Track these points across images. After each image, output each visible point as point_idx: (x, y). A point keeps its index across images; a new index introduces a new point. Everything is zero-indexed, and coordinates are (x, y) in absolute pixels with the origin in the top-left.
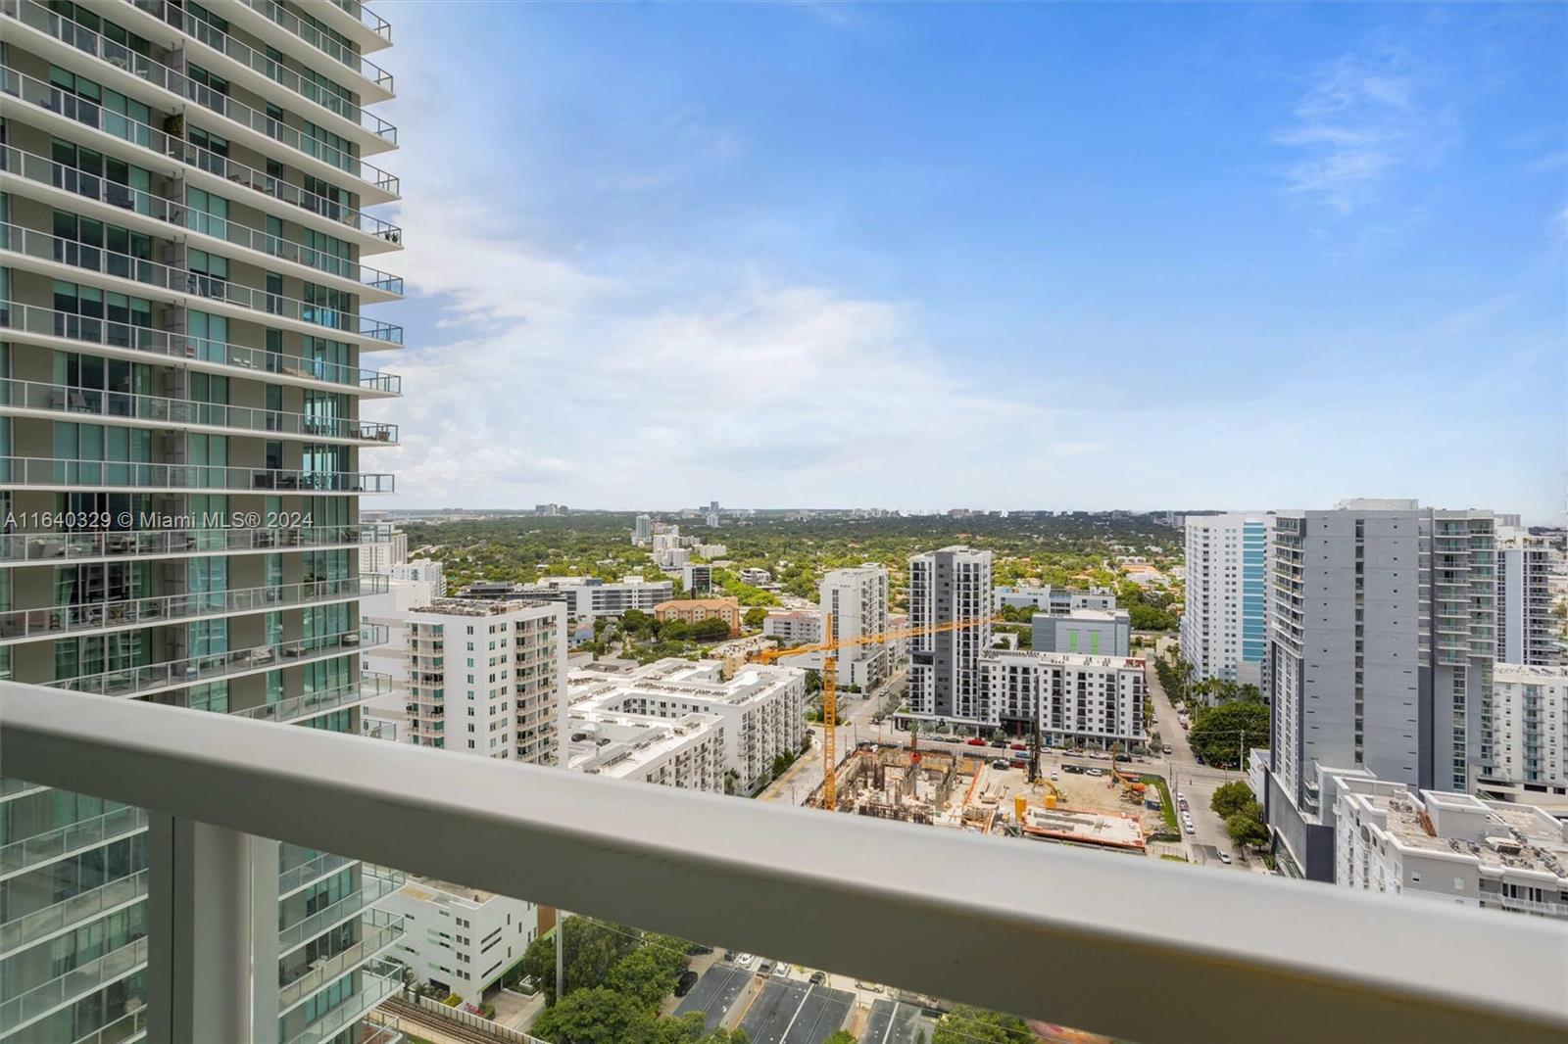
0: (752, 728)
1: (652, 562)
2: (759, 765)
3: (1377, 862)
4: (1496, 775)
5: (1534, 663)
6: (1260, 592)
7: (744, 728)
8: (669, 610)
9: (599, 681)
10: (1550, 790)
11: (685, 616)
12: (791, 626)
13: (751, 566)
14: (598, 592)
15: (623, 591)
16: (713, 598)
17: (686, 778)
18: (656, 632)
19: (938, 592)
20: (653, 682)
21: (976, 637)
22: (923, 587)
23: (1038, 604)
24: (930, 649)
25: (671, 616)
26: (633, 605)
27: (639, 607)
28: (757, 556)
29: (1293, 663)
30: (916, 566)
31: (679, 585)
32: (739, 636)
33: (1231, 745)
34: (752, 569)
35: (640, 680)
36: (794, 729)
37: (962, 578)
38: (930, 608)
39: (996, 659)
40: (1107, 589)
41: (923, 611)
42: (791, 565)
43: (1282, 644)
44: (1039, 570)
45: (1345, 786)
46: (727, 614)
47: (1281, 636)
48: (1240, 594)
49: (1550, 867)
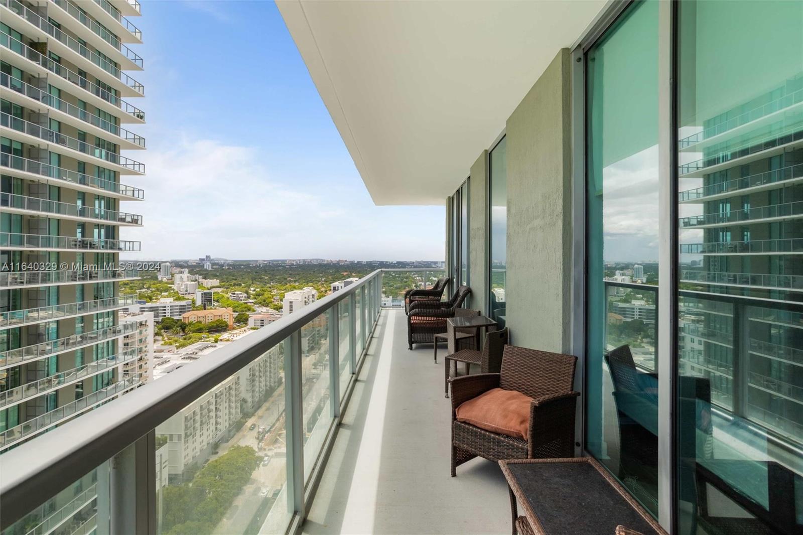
0: (254, 375)
1: (174, 290)
2: (257, 395)
7: (250, 375)
8: (191, 316)
9: (158, 358)
11: (201, 319)
12: (264, 322)
13: (235, 291)
14: (144, 308)
15: (160, 307)
16: (215, 309)
17: (220, 405)
18: (183, 329)
20: (193, 356)
25: (193, 320)
26: (167, 314)
27: (171, 315)
28: (237, 285)
30: (334, 288)
31: (194, 302)
32: (234, 329)
34: (236, 292)
35: (184, 355)
42: (258, 290)
46: (226, 317)
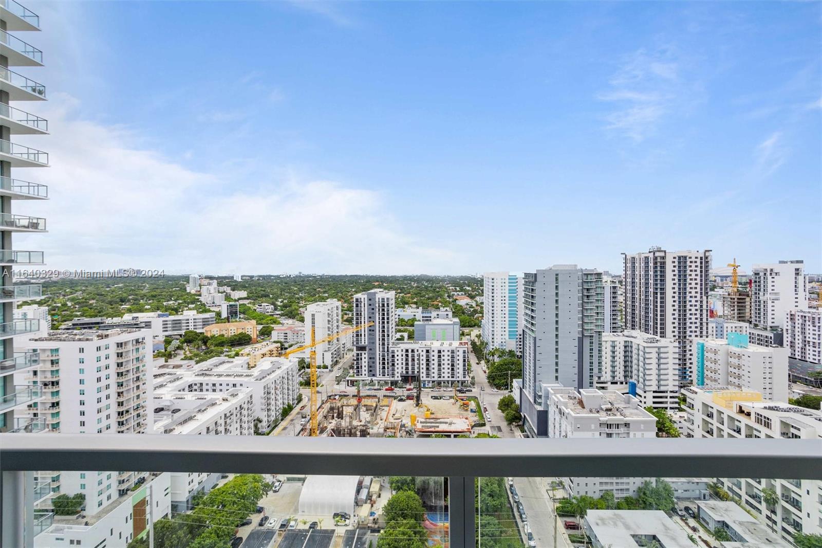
0: (269, 393)
1: (201, 302)
2: (273, 413)
3: (564, 422)
4: (602, 379)
5: (613, 332)
6: (515, 307)
7: (265, 393)
8: (214, 330)
9: (171, 374)
10: (619, 383)
11: (224, 332)
12: (288, 335)
13: (262, 303)
14: (167, 321)
15: (183, 320)
16: (240, 321)
17: (230, 426)
18: (205, 343)
19: (369, 313)
20: (207, 372)
21: (388, 336)
22: (361, 311)
23: (416, 317)
24: (365, 343)
25: (215, 333)
26: (190, 328)
27: (194, 329)
28: (265, 297)
29: (532, 339)
30: (357, 300)
31: (219, 314)
32: (257, 342)
33: (505, 379)
35: (198, 371)
36: (293, 391)
37: (381, 305)
38: (365, 322)
39: (398, 346)
40: (448, 308)
41: (361, 323)
42: (285, 301)
43: (527, 330)
44: (415, 300)
45: (552, 392)
46: (249, 330)
47: (526, 327)
48: (507, 309)
49: (621, 415)
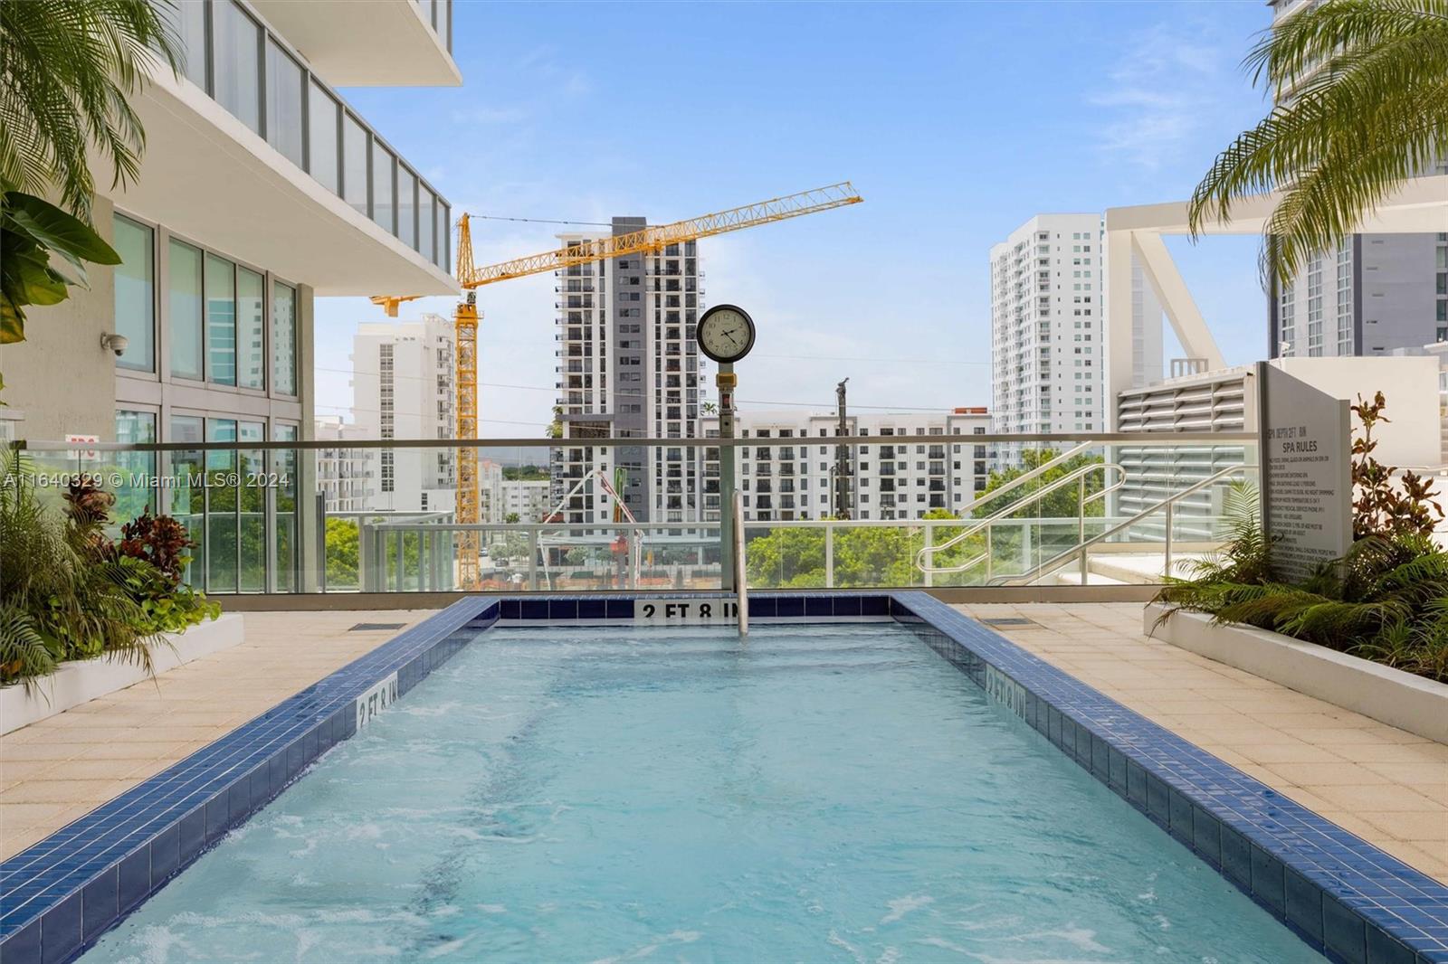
19: (619, 295)
22: (589, 289)
24: (603, 410)
37: (663, 266)
38: (602, 330)
41: (589, 336)
